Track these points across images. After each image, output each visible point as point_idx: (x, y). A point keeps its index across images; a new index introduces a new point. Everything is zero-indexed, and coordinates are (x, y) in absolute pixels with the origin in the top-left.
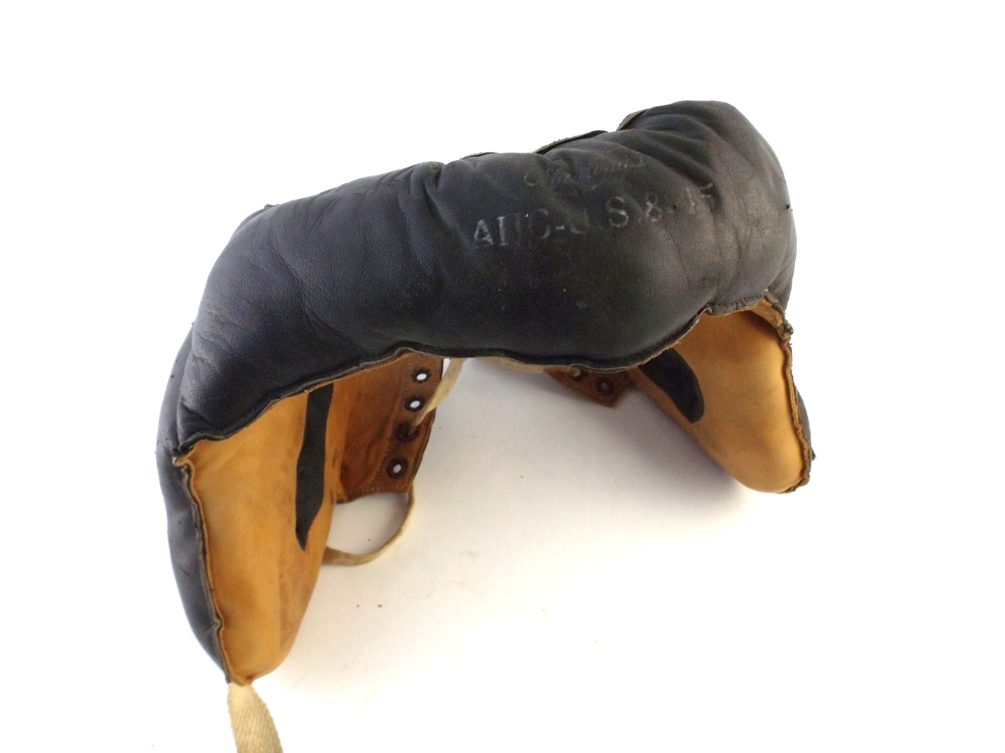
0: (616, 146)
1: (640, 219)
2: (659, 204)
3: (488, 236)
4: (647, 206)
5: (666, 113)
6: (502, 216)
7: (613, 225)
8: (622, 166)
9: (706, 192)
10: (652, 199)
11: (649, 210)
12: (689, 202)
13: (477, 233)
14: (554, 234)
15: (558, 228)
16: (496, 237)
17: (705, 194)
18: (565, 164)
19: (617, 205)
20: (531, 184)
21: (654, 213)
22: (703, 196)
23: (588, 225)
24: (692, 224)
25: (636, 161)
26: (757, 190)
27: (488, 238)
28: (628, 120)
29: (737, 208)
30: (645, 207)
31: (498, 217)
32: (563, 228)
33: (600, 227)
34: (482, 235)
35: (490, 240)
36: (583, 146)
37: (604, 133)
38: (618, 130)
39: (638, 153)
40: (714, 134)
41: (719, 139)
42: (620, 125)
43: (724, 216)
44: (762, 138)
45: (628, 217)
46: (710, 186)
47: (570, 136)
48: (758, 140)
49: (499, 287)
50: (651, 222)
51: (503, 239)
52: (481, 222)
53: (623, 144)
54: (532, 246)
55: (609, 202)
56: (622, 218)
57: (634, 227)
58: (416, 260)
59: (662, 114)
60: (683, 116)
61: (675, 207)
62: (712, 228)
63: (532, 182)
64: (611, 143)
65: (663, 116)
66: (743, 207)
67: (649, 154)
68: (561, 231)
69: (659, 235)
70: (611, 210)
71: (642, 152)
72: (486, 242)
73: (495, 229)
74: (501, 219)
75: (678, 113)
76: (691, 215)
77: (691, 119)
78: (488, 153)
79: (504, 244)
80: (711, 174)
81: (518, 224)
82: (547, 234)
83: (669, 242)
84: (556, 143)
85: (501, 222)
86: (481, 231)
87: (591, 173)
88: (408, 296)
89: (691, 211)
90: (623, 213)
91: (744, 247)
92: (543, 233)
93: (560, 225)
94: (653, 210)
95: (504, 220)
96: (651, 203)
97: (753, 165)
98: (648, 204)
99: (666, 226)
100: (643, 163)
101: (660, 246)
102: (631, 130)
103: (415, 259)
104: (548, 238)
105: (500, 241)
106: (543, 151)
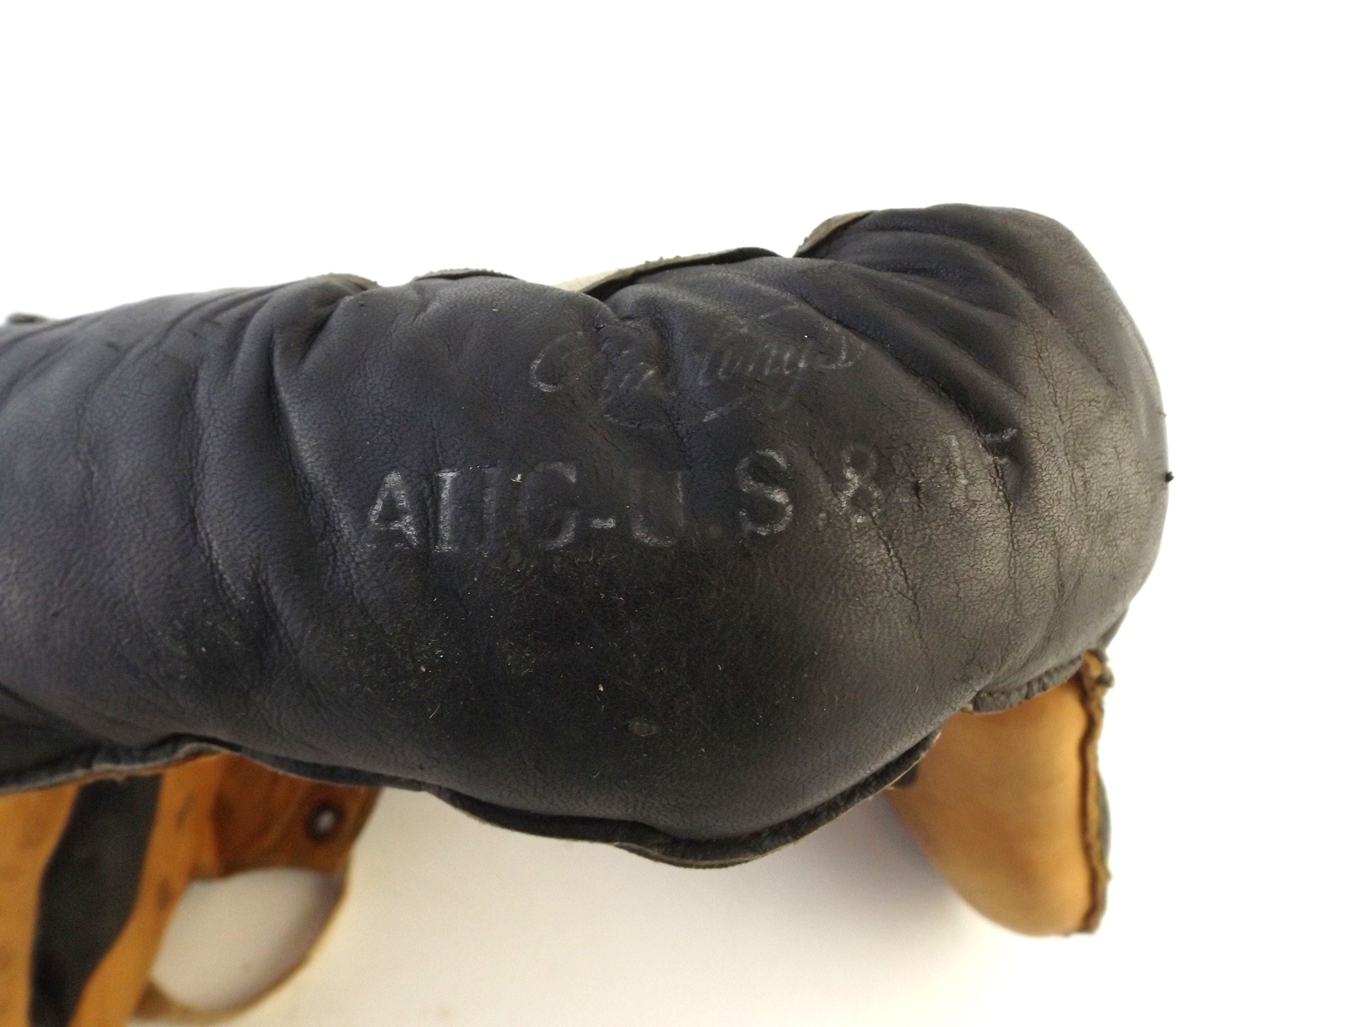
0: (786, 302)
1: (823, 515)
2: (876, 479)
3: (408, 518)
4: (845, 480)
5: (915, 229)
6: (451, 467)
7: (748, 526)
8: (793, 364)
9: (998, 449)
10: (859, 464)
11: (850, 493)
12: (956, 477)
13: (379, 507)
14: (586, 537)
15: (597, 523)
16: (428, 523)
17: (994, 454)
18: (652, 337)
19: (767, 474)
20: (545, 388)
21: (860, 501)
22: (989, 459)
23: (682, 522)
24: (956, 534)
25: (831, 353)
26: (1115, 448)
27: (408, 526)
28: (824, 233)
29: (1066, 493)
30: (839, 483)
31: (439, 470)
32: (611, 524)
33: (715, 531)
34: (392, 513)
35: (411, 532)
36: (708, 289)
37: (765, 259)
38: (800, 255)
39: (837, 328)
40: (1027, 301)
41: (1040, 312)
42: (806, 240)
43: (1036, 513)
44: (1126, 313)
45: (790, 508)
46: (1007, 436)
47: (687, 252)
48: (1122, 318)
49: (423, 663)
50: (850, 527)
51: (447, 535)
52: (394, 478)
53: (804, 299)
54: (519, 565)
55: (745, 462)
56: (776, 508)
57: (803, 539)
58: (209, 558)
59: (908, 229)
60: (957, 243)
61: (917, 488)
62: (1004, 543)
63: (548, 381)
64: (774, 291)
65: (907, 235)
66: (1081, 490)
67: (863, 335)
68: (603, 531)
69: (869, 561)
70: (748, 485)
71: (847, 327)
72: (400, 535)
73: (429, 503)
74: (448, 476)
75: (944, 233)
76: (955, 511)
77: (975, 253)
78: (492, 274)
79: (446, 548)
80: (1015, 405)
81: (490, 499)
82: (566, 538)
83: (894, 577)
84: (651, 267)
85: (448, 485)
86: (391, 503)
87: (712, 371)
88: (181, 650)
89: (958, 500)
90: (779, 497)
91: (1070, 585)
92: (555, 532)
93: (605, 518)
94: (860, 492)
95: (454, 480)
96: (856, 473)
97: (1110, 383)
98: (849, 475)
99: (890, 538)
100: (846, 361)
101: (869, 589)
102: (828, 262)
103: (207, 553)
104: (569, 546)
105: (437, 537)
106: (606, 289)
